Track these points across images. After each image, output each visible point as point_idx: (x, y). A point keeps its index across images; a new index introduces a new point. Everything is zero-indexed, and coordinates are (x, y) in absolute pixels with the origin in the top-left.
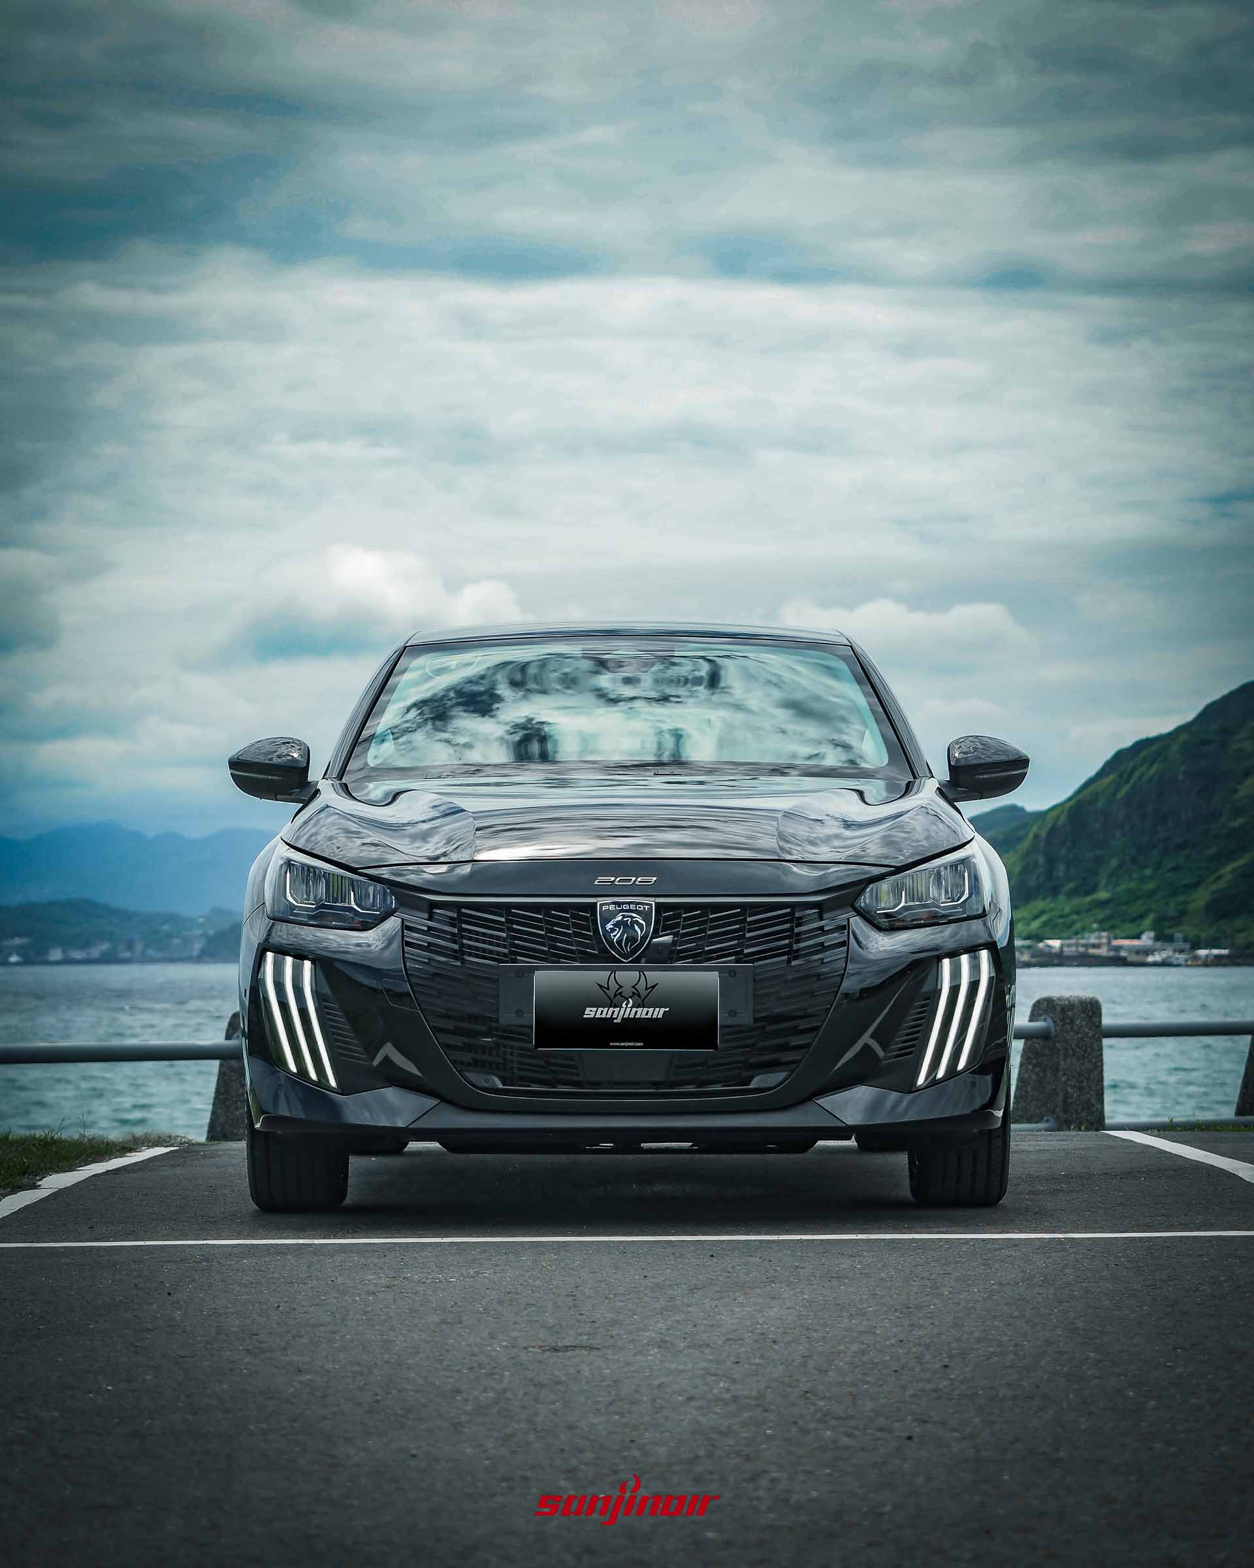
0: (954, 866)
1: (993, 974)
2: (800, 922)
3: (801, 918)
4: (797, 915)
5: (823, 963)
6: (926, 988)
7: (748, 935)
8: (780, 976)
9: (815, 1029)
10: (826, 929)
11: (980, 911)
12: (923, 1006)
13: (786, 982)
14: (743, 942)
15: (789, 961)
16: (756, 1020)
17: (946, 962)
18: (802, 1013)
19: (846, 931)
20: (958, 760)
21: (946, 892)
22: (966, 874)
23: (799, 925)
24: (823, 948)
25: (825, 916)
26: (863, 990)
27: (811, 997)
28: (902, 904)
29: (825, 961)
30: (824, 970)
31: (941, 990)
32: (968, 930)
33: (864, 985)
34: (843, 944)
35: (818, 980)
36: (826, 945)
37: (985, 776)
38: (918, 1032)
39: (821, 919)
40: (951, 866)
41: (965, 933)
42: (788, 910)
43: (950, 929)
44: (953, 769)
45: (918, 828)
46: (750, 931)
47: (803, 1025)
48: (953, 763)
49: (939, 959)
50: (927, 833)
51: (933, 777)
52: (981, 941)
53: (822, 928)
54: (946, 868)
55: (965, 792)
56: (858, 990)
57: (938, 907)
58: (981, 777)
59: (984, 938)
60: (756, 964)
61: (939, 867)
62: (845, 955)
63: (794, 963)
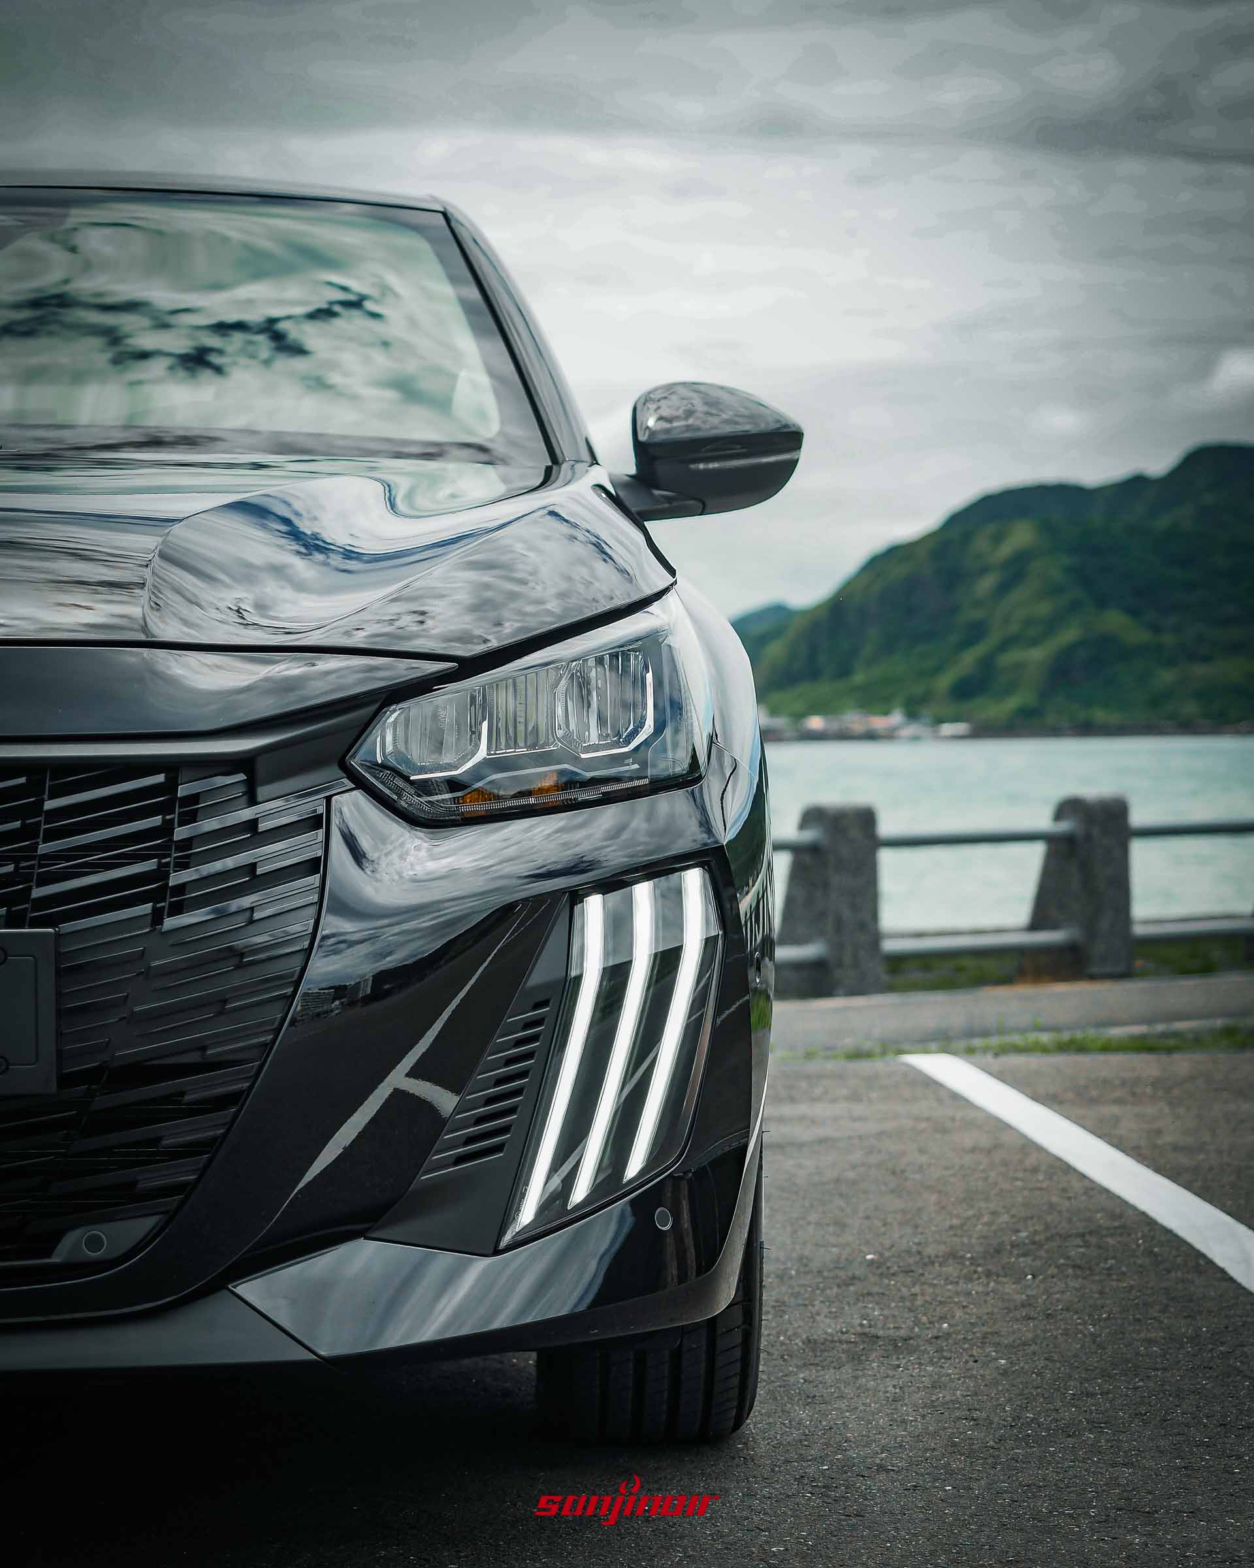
0: (618, 655)
1: (715, 931)
2: (191, 810)
3: (195, 798)
4: (183, 791)
5: (251, 922)
6: (540, 974)
7: (44, 848)
8: (129, 960)
9: (234, 1098)
10: (263, 826)
11: (682, 767)
12: (528, 1025)
13: (148, 974)
14: (32, 867)
15: (157, 918)
16: (65, 1080)
17: (594, 907)
18: (193, 1057)
19: (321, 833)
20: (653, 433)
21: (602, 720)
22: (649, 676)
23: (190, 818)
24: (253, 879)
25: (262, 792)
26: (380, 978)
27: (220, 1013)
28: (482, 753)
29: (257, 916)
30: (258, 939)
31: (579, 978)
32: (650, 817)
33: (389, 962)
34: (315, 866)
35: (240, 966)
36: (259, 871)
37: (711, 466)
38: (517, 1092)
39: (253, 801)
40: (614, 656)
41: (644, 826)
42: (160, 778)
43: (609, 816)
44: (644, 450)
45: (544, 571)
46: (51, 836)
47: (196, 1089)
48: (643, 438)
49: (576, 897)
50: (564, 586)
51: (597, 464)
52: (683, 845)
53: (252, 825)
54: (600, 661)
55: (669, 499)
56: (369, 976)
57: (576, 760)
58: (701, 466)
59: (690, 838)
60: (67, 927)
61: (582, 658)
62: (315, 898)
63: (170, 923)
